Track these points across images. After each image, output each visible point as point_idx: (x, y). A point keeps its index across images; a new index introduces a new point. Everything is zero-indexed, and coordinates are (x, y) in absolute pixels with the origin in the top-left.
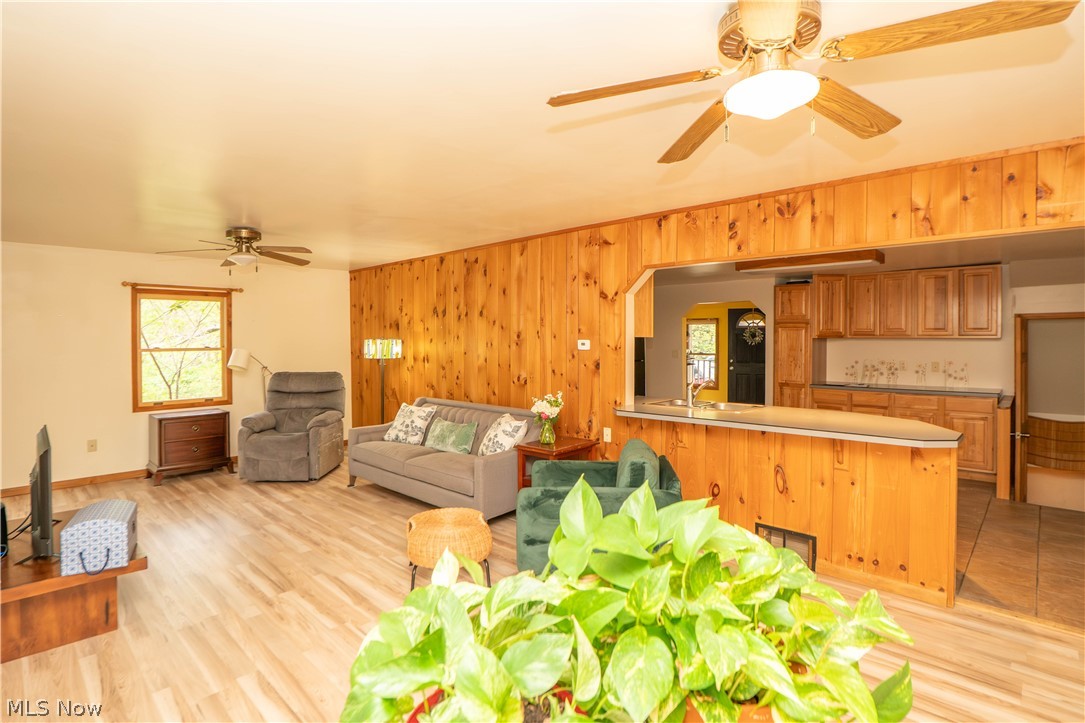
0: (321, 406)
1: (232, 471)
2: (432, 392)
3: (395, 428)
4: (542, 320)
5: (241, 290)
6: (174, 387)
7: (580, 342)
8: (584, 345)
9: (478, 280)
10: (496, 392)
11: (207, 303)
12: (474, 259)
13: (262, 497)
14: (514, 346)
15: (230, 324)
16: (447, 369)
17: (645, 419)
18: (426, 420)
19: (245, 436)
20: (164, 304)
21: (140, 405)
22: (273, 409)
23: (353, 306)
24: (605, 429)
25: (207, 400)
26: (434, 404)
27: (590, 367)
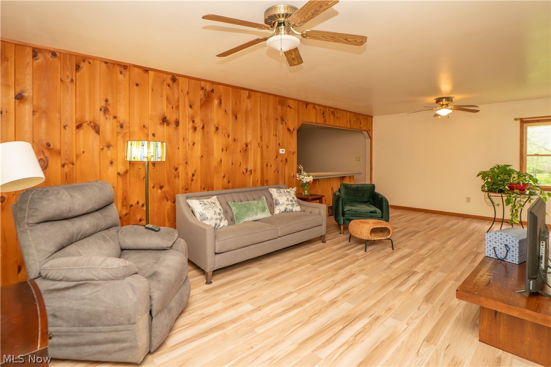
4: (261, 137)
8: (282, 151)
12: (210, 89)
16: (181, 169)
27: (284, 162)
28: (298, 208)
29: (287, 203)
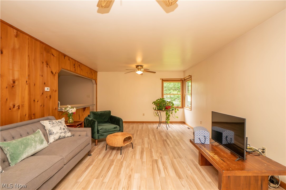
8: (48, 89)
27: (49, 98)
28: (69, 134)
29: (61, 131)
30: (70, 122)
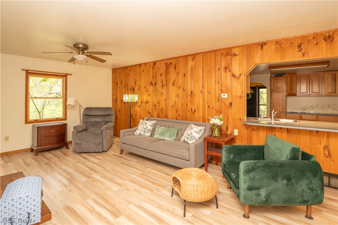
0: (105, 121)
1: (68, 148)
2: (149, 115)
3: (139, 130)
4: (203, 86)
5: (71, 75)
6: (41, 114)
7: (222, 95)
8: (224, 96)
9: (172, 70)
10: (181, 115)
11: (55, 79)
12: (170, 63)
13: (85, 160)
14: (189, 97)
15: (66, 88)
16: (157, 106)
17: (256, 126)
18: (152, 126)
19: (75, 133)
20: (39, 79)
21: (28, 121)
22: (85, 122)
23: (113, 82)
24: (235, 130)
25: (56, 119)
26: (155, 120)
27: (227, 105)
30: (216, 135)
